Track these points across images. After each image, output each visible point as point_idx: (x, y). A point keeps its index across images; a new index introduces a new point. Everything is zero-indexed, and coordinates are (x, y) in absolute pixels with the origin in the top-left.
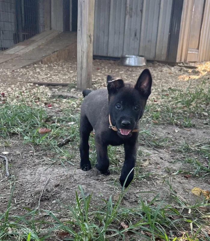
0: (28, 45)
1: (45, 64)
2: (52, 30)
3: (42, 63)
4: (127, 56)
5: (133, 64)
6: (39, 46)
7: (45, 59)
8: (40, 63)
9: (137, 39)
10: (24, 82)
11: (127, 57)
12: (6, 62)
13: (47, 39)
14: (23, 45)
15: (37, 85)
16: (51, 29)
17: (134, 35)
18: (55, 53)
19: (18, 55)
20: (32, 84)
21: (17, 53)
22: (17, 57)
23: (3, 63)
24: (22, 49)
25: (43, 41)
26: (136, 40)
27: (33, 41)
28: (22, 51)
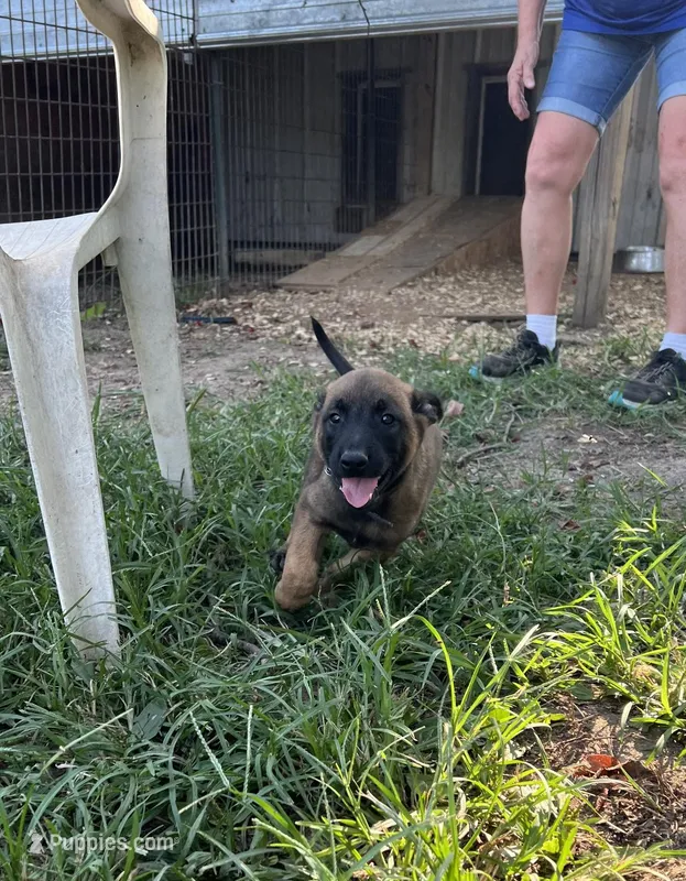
0: (388, 233)
1: (446, 275)
2: (433, 194)
3: (436, 274)
4: (631, 248)
5: (648, 267)
6: (417, 234)
7: (443, 265)
8: (433, 274)
9: (654, 206)
10: (433, 316)
11: (634, 252)
12: (356, 274)
13: (429, 217)
14: (377, 233)
15: (465, 322)
16: (430, 192)
17: (644, 195)
18: (463, 248)
19: (374, 256)
20: (452, 320)
21: (371, 253)
22: (376, 262)
23: (350, 276)
24: (379, 244)
25: (421, 223)
26: (650, 208)
27: (399, 223)
28: (379, 248)
